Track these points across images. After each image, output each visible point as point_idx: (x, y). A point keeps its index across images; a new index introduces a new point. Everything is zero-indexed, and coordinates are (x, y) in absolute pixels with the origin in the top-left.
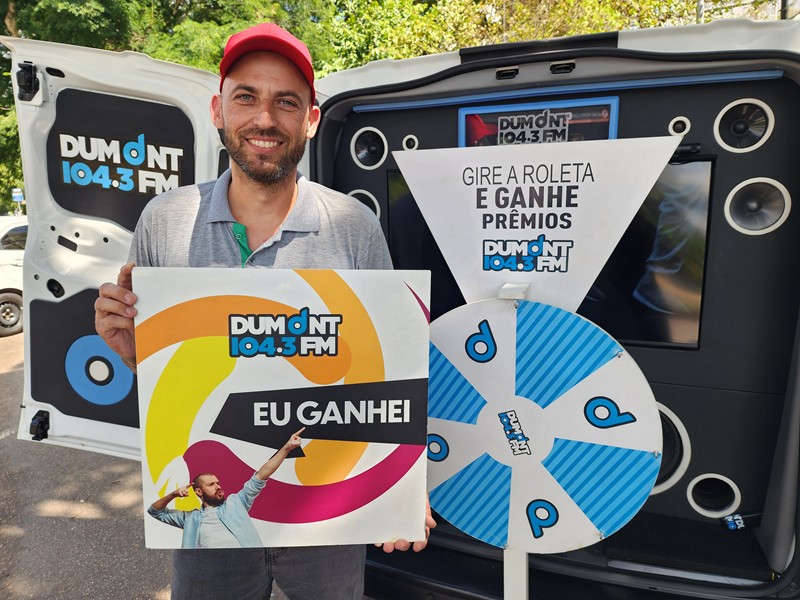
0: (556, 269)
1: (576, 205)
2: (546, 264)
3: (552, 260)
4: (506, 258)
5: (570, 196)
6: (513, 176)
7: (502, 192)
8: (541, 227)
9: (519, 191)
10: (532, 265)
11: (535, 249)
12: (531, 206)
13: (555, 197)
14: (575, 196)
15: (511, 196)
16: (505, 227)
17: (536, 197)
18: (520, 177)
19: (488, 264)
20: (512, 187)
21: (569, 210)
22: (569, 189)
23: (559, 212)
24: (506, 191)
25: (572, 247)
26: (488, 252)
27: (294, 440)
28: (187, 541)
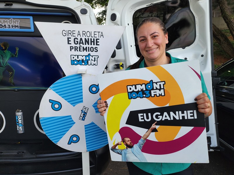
0: (94, 65)
1: (99, 45)
2: (91, 63)
3: (93, 62)
4: (78, 61)
5: (97, 42)
6: (79, 34)
7: (76, 39)
8: (89, 51)
9: (81, 39)
10: (87, 63)
11: (87, 58)
12: (86, 44)
13: (93, 42)
14: (98, 42)
15: (79, 40)
16: (77, 51)
17: (87, 41)
18: (81, 35)
19: (73, 63)
20: (79, 38)
21: (97, 46)
22: (97, 39)
23: (94, 47)
24: (77, 39)
25: (98, 58)
26: (72, 59)
27: (153, 126)
28: (123, 159)
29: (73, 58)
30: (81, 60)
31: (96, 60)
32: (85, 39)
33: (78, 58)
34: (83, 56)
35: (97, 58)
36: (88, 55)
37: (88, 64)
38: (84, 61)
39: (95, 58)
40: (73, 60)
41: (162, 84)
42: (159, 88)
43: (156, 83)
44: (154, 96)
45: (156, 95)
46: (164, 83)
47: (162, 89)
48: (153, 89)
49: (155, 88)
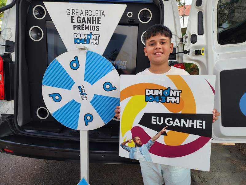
0: (95, 43)
1: (100, 24)
4: (81, 40)
6: (82, 13)
8: (91, 30)
9: (84, 18)
11: (89, 37)
14: (100, 21)
17: (89, 20)
23: (96, 25)
24: (80, 18)
25: (99, 37)
26: (75, 38)
27: (164, 130)
28: (131, 156)
29: (76, 36)
30: (83, 38)
31: (97, 39)
32: (88, 18)
33: (80, 37)
34: (85, 35)
35: (98, 37)
36: (90, 34)
37: (90, 43)
38: (86, 40)
39: (96, 37)
40: (76, 39)
41: (178, 92)
42: (175, 95)
43: (173, 91)
44: (169, 102)
45: (171, 101)
46: (180, 91)
47: (178, 97)
48: (169, 96)
49: (171, 95)
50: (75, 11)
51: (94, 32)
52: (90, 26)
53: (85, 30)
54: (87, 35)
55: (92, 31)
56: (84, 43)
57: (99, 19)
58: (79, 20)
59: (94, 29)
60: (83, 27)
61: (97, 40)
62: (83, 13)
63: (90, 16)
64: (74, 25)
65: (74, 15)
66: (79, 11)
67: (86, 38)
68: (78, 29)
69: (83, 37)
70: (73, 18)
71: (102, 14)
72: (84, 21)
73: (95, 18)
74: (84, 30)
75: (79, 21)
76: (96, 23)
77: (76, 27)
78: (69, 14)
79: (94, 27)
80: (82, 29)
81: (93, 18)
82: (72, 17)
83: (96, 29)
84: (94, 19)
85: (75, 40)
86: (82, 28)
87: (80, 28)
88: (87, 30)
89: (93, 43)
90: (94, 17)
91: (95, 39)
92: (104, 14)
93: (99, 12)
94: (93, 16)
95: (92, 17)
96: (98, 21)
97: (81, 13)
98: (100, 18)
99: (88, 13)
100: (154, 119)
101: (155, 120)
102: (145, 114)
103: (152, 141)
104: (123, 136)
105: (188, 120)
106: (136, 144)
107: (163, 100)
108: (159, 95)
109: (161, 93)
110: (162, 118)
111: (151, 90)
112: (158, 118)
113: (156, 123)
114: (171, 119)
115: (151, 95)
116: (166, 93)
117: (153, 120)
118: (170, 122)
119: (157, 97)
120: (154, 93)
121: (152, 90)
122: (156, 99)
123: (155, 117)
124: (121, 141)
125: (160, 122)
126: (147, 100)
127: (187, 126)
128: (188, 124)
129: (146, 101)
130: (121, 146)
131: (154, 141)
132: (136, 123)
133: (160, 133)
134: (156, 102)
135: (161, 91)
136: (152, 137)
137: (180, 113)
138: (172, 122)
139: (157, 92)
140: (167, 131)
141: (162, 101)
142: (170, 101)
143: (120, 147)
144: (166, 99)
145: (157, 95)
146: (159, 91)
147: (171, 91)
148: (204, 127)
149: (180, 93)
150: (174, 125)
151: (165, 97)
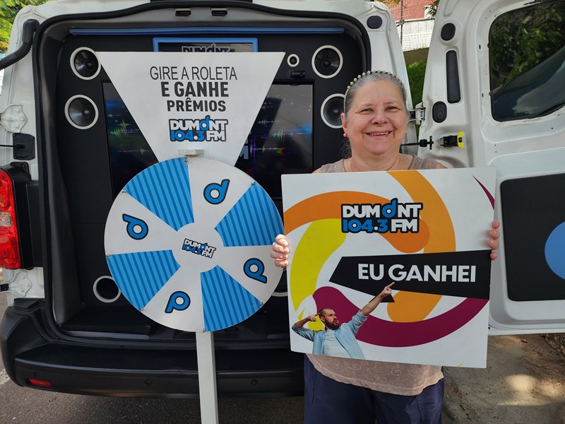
0: (219, 139)
1: (227, 95)
2: (212, 136)
3: (216, 133)
4: (186, 132)
6: (185, 74)
7: (179, 85)
8: (206, 110)
9: (190, 85)
10: (203, 137)
11: (204, 125)
13: (214, 90)
14: (226, 89)
15: (185, 87)
16: (183, 110)
17: (202, 89)
18: (190, 75)
19: (174, 136)
20: (185, 82)
21: (224, 99)
22: (222, 84)
23: (217, 99)
24: (182, 85)
25: (227, 124)
26: (173, 128)
27: (387, 290)
28: (316, 350)
29: (175, 125)
30: (191, 129)
31: (223, 128)
32: (198, 84)
33: (184, 126)
34: (194, 122)
35: (225, 124)
36: (205, 120)
37: (205, 138)
38: (197, 132)
39: (220, 125)
40: (175, 131)
41: (416, 207)
42: (408, 215)
43: (404, 206)
44: (396, 232)
45: (401, 229)
46: (419, 206)
47: (415, 218)
48: (396, 217)
49: (400, 215)
50: (170, 71)
51: (214, 115)
52: (206, 102)
53: (195, 110)
54: (200, 121)
55: (209, 112)
56: (194, 140)
57: (225, 86)
58: (180, 90)
59: (213, 108)
60: (189, 104)
61: (222, 133)
62: (187, 75)
63: (205, 81)
64: (169, 102)
65: (167, 79)
66: (179, 71)
67: (198, 129)
68: (178, 110)
69: (189, 125)
70: (166, 86)
71: (231, 75)
72: (190, 91)
73: (216, 84)
74: (191, 110)
75: (180, 92)
76: (217, 95)
77: (173, 106)
78: (155, 76)
79: (213, 104)
80: (187, 110)
81: (210, 83)
82: (163, 84)
83: (218, 107)
84: (214, 86)
85: (173, 133)
86: (187, 106)
87: (181, 106)
88: (198, 110)
89: (214, 138)
90: (213, 82)
91: (217, 128)
92: (235, 75)
93: (223, 71)
94: (211, 79)
95: (208, 81)
96: (222, 89)
97: (183, 75)
98: (227, 83)
99: (199, 74)
100: (364, 268)
101: (366, 271)
102: (344, 259)
103: (362, 315)
104: (296, 308)
105: (438, 267)
106: (326, 325)
107: (382, 227)
108: (373, 217)
109: (376, 211)
110: (382, 267)
111: (353, 206)
112: (372, 266)
113: (370, 277)
114: (401, 267)
115: (354, 217)
116: (389, 211)
117: (361, 271)
118: (400, 273)
119: (369, 222)
120: (360, 212)
121: (356, 207)
122: (367, 226)
123: (366, 266)
124: (293, 320)
125: (377, 274)
126: (345, 229)
127: (437, 278)
128: (440, 274)
129: (343, 231)
130: (294, 329)
131: (367, 314)
132: (324, 279)
133: (378, 298)
134: (368, 232)
135: (377, 208)
136: (361, 307)
137: (421, 252)
138: (404, 274)
139: (367, 211)
140: (394, 293)
141: (380, 230)
142: (397, 229)
143: (292, 333)
144: (389, 225)
145: (368, 216)
146: (373, 207)
147: (400, 208)
148: (473, 279)
149: (419, 209)
150: (408, 279)
151: (386, 221)
